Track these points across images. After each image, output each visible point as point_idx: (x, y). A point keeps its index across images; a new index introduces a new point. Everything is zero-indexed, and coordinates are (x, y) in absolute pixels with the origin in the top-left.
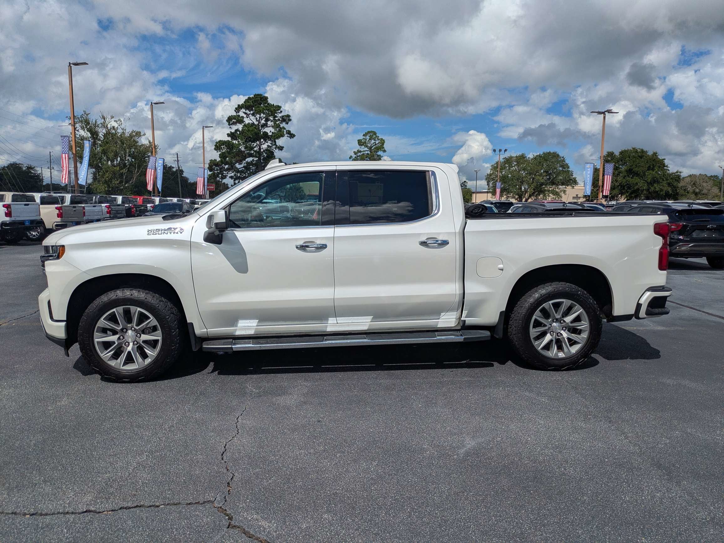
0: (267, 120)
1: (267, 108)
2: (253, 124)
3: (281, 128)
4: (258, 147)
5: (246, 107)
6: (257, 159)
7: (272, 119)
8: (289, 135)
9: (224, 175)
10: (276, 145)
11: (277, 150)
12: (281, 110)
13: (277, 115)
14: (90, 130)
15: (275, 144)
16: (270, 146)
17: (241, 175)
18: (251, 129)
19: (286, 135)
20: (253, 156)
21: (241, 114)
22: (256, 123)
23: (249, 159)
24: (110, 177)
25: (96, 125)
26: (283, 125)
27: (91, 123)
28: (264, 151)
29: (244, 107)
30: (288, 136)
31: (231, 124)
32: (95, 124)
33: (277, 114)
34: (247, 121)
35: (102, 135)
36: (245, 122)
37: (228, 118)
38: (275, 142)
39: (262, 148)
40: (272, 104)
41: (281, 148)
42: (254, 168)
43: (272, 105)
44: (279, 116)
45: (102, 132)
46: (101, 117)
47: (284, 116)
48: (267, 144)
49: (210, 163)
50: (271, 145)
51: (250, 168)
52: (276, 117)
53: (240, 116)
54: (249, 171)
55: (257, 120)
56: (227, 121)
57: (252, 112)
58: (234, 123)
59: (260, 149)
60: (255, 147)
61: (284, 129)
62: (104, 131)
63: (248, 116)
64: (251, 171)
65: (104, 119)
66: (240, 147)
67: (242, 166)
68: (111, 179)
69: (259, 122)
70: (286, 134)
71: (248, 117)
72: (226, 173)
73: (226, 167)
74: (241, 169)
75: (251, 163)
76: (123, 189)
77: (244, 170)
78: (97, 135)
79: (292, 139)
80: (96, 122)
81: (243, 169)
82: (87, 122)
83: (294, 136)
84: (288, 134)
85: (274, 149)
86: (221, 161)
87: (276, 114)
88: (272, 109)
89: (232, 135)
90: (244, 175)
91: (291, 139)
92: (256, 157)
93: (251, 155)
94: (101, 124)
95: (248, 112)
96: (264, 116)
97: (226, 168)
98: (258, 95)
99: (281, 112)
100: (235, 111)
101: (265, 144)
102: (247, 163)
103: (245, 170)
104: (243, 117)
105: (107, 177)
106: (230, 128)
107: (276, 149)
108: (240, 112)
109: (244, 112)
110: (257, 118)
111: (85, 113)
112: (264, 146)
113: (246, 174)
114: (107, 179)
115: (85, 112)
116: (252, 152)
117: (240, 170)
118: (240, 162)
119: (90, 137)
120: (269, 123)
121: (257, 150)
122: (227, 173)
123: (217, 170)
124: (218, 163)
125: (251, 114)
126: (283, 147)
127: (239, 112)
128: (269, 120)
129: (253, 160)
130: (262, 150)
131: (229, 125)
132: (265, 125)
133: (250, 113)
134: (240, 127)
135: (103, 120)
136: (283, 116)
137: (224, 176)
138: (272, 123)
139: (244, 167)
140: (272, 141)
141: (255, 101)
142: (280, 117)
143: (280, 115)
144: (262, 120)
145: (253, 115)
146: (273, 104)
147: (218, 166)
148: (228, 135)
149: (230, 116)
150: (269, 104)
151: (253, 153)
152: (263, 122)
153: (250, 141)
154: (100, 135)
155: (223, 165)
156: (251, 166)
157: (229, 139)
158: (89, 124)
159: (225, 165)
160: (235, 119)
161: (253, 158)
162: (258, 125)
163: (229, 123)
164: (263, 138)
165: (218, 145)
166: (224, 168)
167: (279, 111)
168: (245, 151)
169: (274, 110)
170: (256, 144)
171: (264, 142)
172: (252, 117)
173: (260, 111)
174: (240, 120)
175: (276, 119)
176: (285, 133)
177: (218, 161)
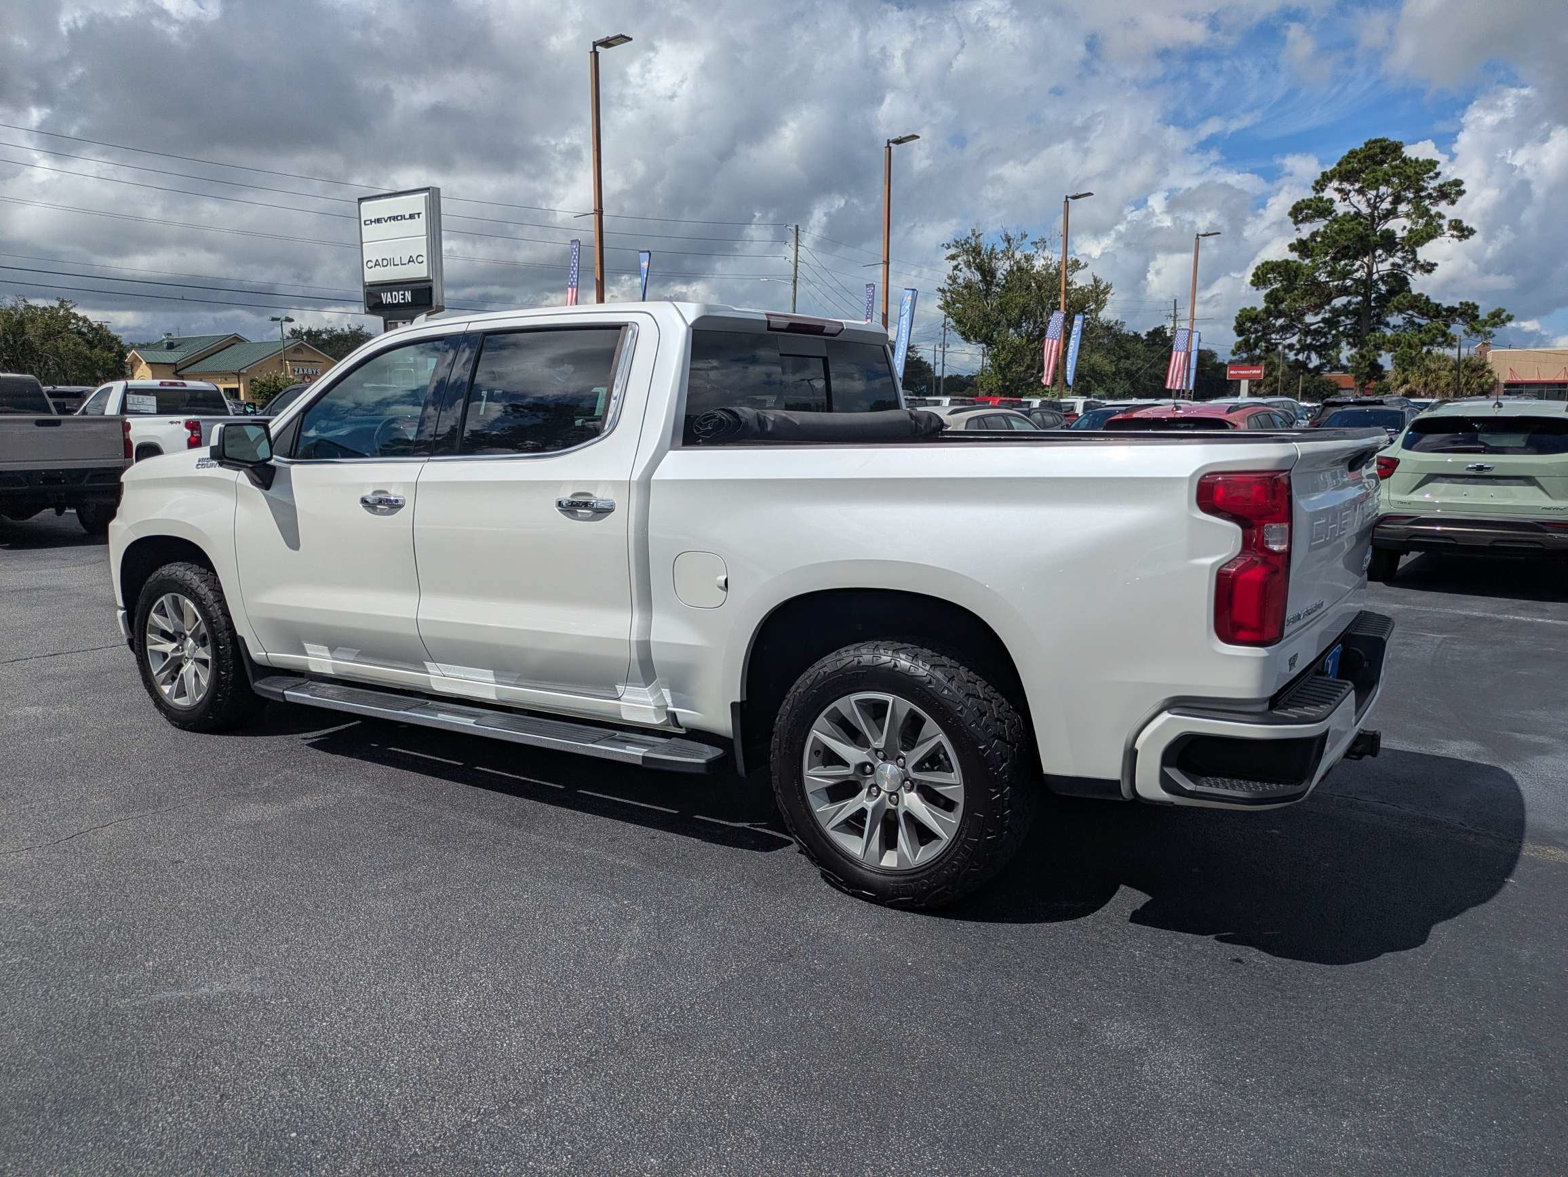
0: (1397, 200)
1: (1397, 170)
2: (1358, 214)
3: (1431, 216)
4: (1366, 270)
5: (1340, 176)
6: (1360, 298)
7: (1411, 196)
8: (1455, 233)
9: (1273, 341)
10: (1417, 262)
11: (1418, 272)
12: (1436, 171)
13: (1425, 185)
14: (980, 268)
15: (1415, 259)
16: (1399, 266)
17: (1314, 339)
18: (1347, 226)
19: (1448, 234)
20: (1348, 294)
21: (1329, 193)
22: (1365, 210)
23: (1339, 302)
24: (1009, 359)
25: (992, 255)
26: (1443, 207)
27: (983, 252)
28: (1382, 278)
29: (1337, 175)
30: (1452, 236)
31: (1301, 221)
32: (991, 253)
33: (1424, 182)
34: (1341, 208)
35: (1003, 275)
36: (1335, 211)
37: (1294, 207)
38: (1414, 253)
39: (1378, 272)
40: (1413, 158)
41: (1429, 268)
42: (1348, 322)
43: (1411, 161)
44: (1430, 186)
45: (1003, 267)
46: (1004, 238)
47: (1444, 185)
48: (1391, 260)
49: (1240, 316)
50: (1401, 262)
51: (1339, 322)
52: (1423, 189)
53: (1325, 199)
54: (1336, 328)
55: (1369, 205)
56: (1290, 214)
57: (1357, 186)
58: (1307, 219)
59: (1370, 274)
60: (1357, 270)
61: (1441, 216)
62: (1007, 266)
63: (1345, 194)
64: (1341, 329)
65: (1009, 243)
66: (1317, 274)
67: (1319, 318)
68: (1010, 362)
69: (1375, 208)
70: (1449, 229)
71: (1345, 200)
72: (1278, 337)
73: (1280, 322)
74: (1316, 326)
75: (1345, 310)
76: (1032, 383)
77: (1323, 328)
78: (993, 276)
79: (1465, 242)
80: (993, 249)
81: (1321, 325)
82: (976, 251)
83: (1472, 232)
84: (1455, 228)
85: (1410, 272)
86: (1267, 311)
87: (1421, 183)
88: (1410, 171)
89: (1301, 247)
90: (1323, 340)
91: (1460, 241)
92: (1357, 294)
93: (1344, 291)
94: (1002, 252)
95: (1346, 186)
96: (1390, 190)
97: (1277, 325)
98: (1376, 141)
99: (1438, 174)
100: (1314, 188)
101: (1386, 260)
102: (1334, 311)
103: (1325, 327)
104: (1331, 201)
105: (1003, 360)
106: (1298, 229)
107: (1414, 271)
108: (1327, 190)
109: (1337, 190)
110: (1368, 200)
111: (973, 234)
112: (1384, 267)
113: (1327, 338)
114: (1003, 362)
115: (973, 231)
116: (1349, 282)
117: (1312, 327)
118: (1317, 309)
119: (981, 281)
120: (1403, 208)
121: (1362, 276)
122: (1281, 337)
123: (1256, 331)
124: (1257, 316)
125: (1355, 191)
126: (1436, 265)
127: (1323, 190)
128: (1403, 201)
129: (1349, 302)
130: (1375, 277)
131: (1296, 223)
132: (1391, 213)
133: (1351, 188)
134: (1320, 225)
135: (1006, 244)
136: (1441, 186)
137: (1272, 344)
138: (1410, 206)
139: (1324, 320)
140: (1407, 251)
141: (1366, 158)
142: (1434, 189)
143: (1435, 184)
144: (1382, 201)
145: (1361, 191)
146: (1417, 159)
147: (1259, 323)
148: (1292, 248)
149: (1298, 203)
150: (1404, 160)
151: (1351, 286)
152: (1386, 205)
153: (1344, 257)
154: (999, 275)
155: (1271, 319)
156: (1343, 318)
157: (1294, 256)
158: (980, 254)
159: (1276, 318)
160: (1309, 209)
161: (1349, 298)
162: (1372, 215)
163: (1296, 217)
164: (1383, 247)
165: (1259, 272)
166: (1274, 325)
167: (1432, 174)
168: (1330, 281)
169: (1416, 173)
170: (1359, 263)
171: (1384, 257)
172: (1355, 198)
173: (1377, 180)
174: (1321, 209)
175: (1423, 194)
176: (1445, 227)
177: (1259, 309)
